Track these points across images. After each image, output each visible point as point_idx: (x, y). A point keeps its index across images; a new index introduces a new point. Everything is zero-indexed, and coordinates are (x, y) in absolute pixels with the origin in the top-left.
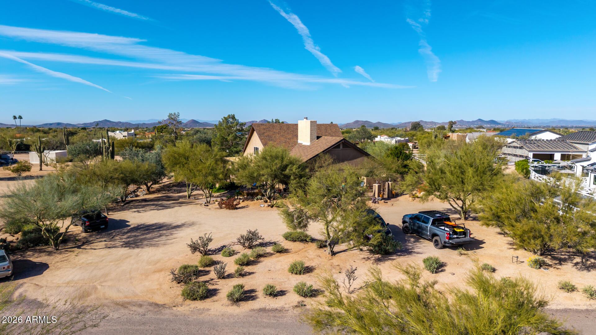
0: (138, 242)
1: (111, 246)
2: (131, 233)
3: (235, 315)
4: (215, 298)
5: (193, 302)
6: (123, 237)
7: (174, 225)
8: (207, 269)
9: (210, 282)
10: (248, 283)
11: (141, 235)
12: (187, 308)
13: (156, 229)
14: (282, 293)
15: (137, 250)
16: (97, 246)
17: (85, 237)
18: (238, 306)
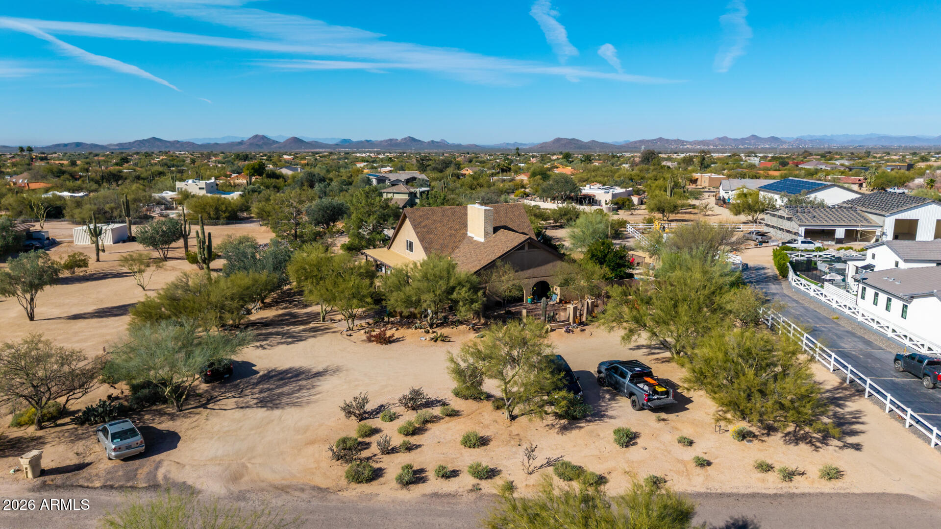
0: (276, 399)
1: (243, 405)
2: (263, 385)
3: (406, 501)
4: (382, 480)
5: (359, 485)
6: (255, 390)
7: (315, 370)
8: (367, 440)
9: (374, 458)
10: (415, 459)
11: (276, 388)
12: (354, 493)
13: (292, 377)
14: (454, 474)
15: (277, 412)
16: (226, 405)
17: (207, 391)
18: (409, 490)
